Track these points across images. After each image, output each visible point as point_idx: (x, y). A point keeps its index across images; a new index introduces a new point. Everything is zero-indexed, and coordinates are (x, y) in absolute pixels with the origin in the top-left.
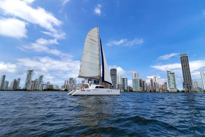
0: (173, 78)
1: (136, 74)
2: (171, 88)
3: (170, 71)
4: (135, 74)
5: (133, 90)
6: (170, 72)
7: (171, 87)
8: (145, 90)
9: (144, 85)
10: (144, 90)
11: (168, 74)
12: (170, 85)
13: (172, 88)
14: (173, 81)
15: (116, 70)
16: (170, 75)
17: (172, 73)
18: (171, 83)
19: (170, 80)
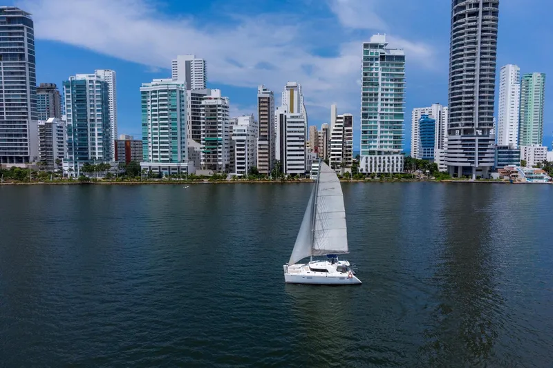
0: (391, 86)
1: (193, 65)
2: (372, 153)
3: (381, 47)
4: (188, 64)
5: (143, 165)
6: (379, 51)
7: (376, 145)
8: (222, 161)
9: (213, 129)
10: (213, 167)
11: (368, 60)
12: (368, 134)
13: (379, 153)
14: (391, 110)
15: (29, 23)
16: (380, 72)
17: (391, 58)
18: (379, 119)
19: (376, 100)
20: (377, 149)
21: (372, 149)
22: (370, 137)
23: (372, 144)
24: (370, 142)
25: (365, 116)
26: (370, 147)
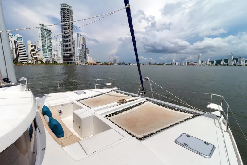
0: (49, 39)
11: (42, 29)
13: (48, 58)
14: (49, 46)
16: (46, 34)
17: (48, 30)
18: (47, 48)
19: (45, 42)
20: (47, 56)
21: (46, 56)
22: (45, 53)
23: (46, 55)
24: (45, 54)
25: (43, 46)
26: (45, 56)
